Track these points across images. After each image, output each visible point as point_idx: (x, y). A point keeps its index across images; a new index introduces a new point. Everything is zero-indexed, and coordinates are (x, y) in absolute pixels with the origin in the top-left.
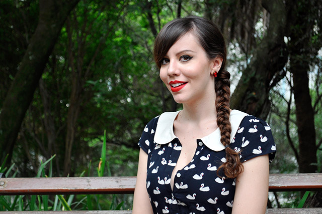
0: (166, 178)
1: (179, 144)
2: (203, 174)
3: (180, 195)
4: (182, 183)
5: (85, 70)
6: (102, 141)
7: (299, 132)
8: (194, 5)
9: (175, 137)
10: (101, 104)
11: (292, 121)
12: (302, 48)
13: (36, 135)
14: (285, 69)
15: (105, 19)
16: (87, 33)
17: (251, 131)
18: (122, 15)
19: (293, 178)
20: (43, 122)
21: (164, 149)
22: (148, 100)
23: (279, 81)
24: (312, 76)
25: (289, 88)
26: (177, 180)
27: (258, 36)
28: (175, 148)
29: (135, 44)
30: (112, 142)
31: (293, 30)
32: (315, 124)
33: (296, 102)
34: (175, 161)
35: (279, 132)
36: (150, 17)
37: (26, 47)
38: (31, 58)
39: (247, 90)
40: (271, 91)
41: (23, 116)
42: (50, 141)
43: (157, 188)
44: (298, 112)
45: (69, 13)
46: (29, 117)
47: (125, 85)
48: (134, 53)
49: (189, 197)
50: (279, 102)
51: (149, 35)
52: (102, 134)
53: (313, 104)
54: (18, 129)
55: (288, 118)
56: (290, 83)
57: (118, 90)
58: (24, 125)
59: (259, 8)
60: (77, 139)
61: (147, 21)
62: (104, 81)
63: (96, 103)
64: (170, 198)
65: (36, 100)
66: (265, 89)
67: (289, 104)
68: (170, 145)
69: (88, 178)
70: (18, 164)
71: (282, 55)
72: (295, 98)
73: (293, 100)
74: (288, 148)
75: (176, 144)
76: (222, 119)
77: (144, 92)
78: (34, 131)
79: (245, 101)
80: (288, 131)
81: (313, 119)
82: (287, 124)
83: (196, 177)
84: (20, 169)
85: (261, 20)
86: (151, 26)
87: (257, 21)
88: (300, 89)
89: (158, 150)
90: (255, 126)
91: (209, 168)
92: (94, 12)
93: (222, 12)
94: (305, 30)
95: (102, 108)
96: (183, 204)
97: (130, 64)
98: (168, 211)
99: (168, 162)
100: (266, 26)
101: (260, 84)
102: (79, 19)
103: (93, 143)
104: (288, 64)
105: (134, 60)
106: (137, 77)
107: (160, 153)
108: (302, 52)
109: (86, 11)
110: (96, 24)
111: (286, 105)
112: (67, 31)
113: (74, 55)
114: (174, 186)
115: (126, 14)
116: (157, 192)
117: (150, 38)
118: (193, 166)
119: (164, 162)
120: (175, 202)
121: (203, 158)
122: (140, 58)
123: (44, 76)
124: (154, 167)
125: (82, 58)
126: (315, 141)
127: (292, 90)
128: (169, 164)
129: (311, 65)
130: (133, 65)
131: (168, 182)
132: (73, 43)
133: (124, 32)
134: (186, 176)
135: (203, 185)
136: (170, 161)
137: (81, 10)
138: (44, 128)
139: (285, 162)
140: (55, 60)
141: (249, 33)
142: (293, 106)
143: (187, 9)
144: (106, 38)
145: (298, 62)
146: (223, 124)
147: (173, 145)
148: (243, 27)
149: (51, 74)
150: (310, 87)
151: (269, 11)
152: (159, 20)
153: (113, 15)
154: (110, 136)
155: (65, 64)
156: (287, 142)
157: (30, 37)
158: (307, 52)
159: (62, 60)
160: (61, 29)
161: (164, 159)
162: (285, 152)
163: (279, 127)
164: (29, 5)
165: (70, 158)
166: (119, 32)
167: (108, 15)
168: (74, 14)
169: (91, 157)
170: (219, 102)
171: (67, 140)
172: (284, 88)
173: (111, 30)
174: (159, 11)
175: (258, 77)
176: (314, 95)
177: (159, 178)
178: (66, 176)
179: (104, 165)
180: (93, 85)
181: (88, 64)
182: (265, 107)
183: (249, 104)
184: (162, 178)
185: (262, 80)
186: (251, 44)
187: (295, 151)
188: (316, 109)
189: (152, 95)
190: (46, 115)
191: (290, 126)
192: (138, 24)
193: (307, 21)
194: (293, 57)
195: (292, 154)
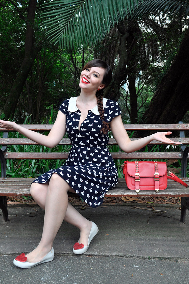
0: (76, 127)
1: (80, 112)
2: (92, 124)
3: (83, 133)
4: (84, 128)
5: (45, 77)
6: (51, 107)
7: (131, 104)
8: (90, 51)
9: (78, 109)
10: (51, 92)
11: (128, 100)
12: (133, 70)
13: (24, 104)
14: (126, 79)
15: (53, 56)
16: (45, 62)
17: (112, 107)
18: (60, 54)
19: (128, 126)
20: (27, 99)
21: (73, 114)
22: (70, 90)
23: (124, 84)
24: (137, 82)
25: (127, 86)
26: (81, 127)
27: (115, 64)
28: (78, 114)
29: (65, 67)
30: (56, 107)
31: (130, 63)
32: (137, 101)
33: (130, 92)
34: (79, 119)
35: (123, 104)
36: (71, 56)
37: (20, 67)
38: (22, 72)
39: (111, 88)
40: (121, 88)
41: (19, 96)
42: (30, 107)
43: (73, 131)
44: (131, 96)
45: (38, 53)
46: (21, 96)
47: (61, 83)
48: (65, 71)
49: (87, 134)
50: (123, 92)
51: (71, 64)
52: (51, 104)
53: (137, 93)
54: (17, 101)
55: (127, 99)
56: (128, 84)
57: (58, 86)
58: (19, 99)
59: (116, 53)
60: (41, 106)
61: (70, 58)
62: (52, 82)
63: (49, 91)
64: (78, 134)
65: (24, 90)
66: (118, 87)
67: (127, 93)
68: (76, 112)
69: (45, 125)
70: (17, 116)
71: (125, 74)
72: (130, 91)
73: (129, 91)
74: (126, 111)
75: (78, 112)
76: (100, 108)
77: (69, 87)
78: (23, 102)
79: (110, 92)
80: (126, 104)
81: (137, 99)
82: (126, 101)
83: (90, 125)
84: (18, 118)
85: (117, 58)
86: (72, 59)
87: (116, 59)
88: (132, 87)
89: (71, 115)
90: (113, 105)
91: (95, 122)
92: (48, 53)
93: (101, 54)
94: (134, 63)
95: (52, 93)
96: (84, 137)
97: (63, 76)
98: (77, 140)
99: (76, 120)
100: (119, 61)
101: (116, 85)
102: (42, 55)
103: (48, 108)
104: (127, 77)
105: (65, 73)
106: (66, 81)
107: (72, 116)
108: (133, 72)
109: (45, 52)
110: (49, 58)
111: (126, 93)
112: (37, 61)
113: (40, 71)
114: (80, 130)
115: (61, 54)
116: (72, 132)
117: (72, 65)
118: (88, 121)
119: (74, 120)
120: (80, 136)
121: (92, 118)
122: (67, 73)
123: (27, 80)
124: (70, 122)
125: (43, 72)
126: (137, 108)
127: (129, 87)
128: (77, 121)
129: (137, 77)
130: (64, 76)
131: (77, 128)
132: (40, 66)
133: (61, 62)
134: (85, 125)
135: (93, 128)
136: (77, 119)
137: (43, 52)
138: (28, 101)
139: (125, 116)
140: (32, 73)
141: (112, 63)
142: (129, 93)
143: (87, 53)
144: (53, 64)
145: (132, 76)
146: (100, 104)
147: (77, 113)
148: (109, 61)
149: (30, 79)
150: (136, 86)
151: (120, 55)
152: (75, 57)
153: (56, 54)
154: (55, 105)
155: (36, 74)
156: (126, 108)
157: (21, 63)
158: (135, 72)
159: (35, 73)
160: (34, 60)
161: (74, 118)
162: (125, 112)
163: (123, 102)
164: (21, 49)
165: (38, 114)
166: (59, 61)
167: (54, 54)
168: (40, 53)
169: (47, 113)
170: (99, 101)
171: (37, 106)
172: (126, 87)
173: (55, 61)
174: (75, 53)
175: (115, 82)
176: (137, 89)
177: (73, 127)
178: (36, 124)
179: (52, 118)
180: (48, 84)
181: (46, 75)
182: (118, 94)
183: (112, 93)
184: (74, 127)
185: (117, 84)
186: (113, 68)
187: (129, 112)
188: (138, 95)
189: (72, 88)
190: (28, 96)
191: (127, 102)
192: (66, 58)
193: (135, 59)
194: (130, 74)
195: (128, 113)
